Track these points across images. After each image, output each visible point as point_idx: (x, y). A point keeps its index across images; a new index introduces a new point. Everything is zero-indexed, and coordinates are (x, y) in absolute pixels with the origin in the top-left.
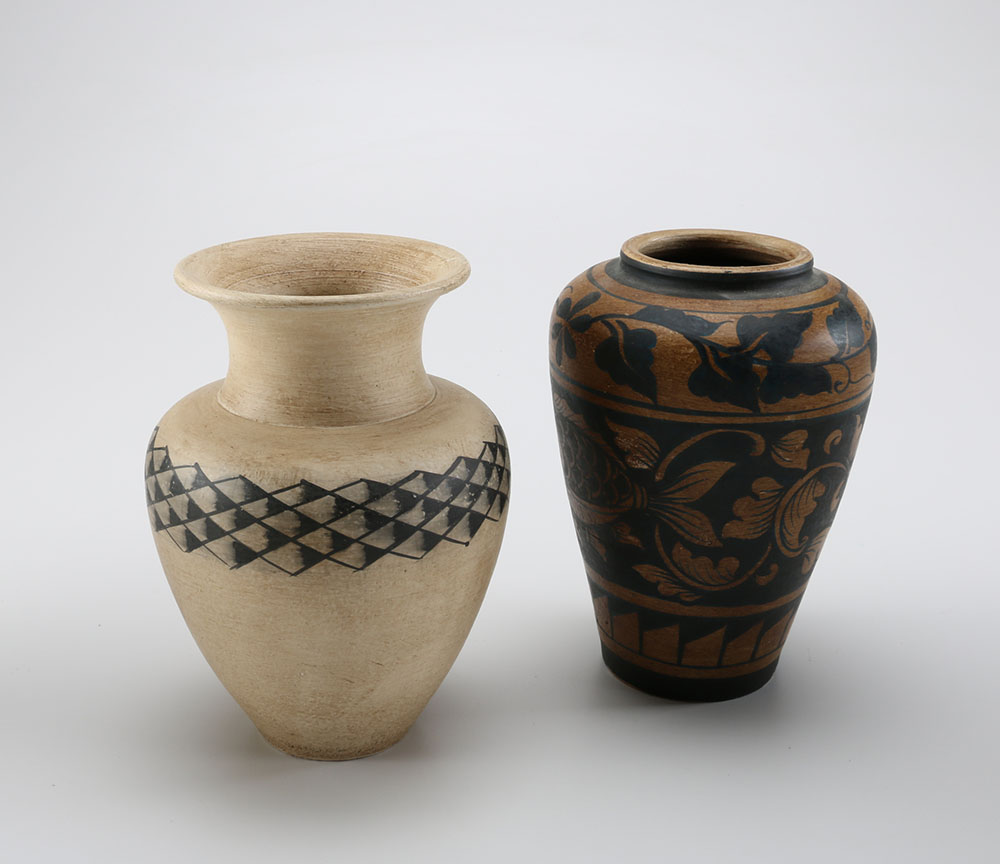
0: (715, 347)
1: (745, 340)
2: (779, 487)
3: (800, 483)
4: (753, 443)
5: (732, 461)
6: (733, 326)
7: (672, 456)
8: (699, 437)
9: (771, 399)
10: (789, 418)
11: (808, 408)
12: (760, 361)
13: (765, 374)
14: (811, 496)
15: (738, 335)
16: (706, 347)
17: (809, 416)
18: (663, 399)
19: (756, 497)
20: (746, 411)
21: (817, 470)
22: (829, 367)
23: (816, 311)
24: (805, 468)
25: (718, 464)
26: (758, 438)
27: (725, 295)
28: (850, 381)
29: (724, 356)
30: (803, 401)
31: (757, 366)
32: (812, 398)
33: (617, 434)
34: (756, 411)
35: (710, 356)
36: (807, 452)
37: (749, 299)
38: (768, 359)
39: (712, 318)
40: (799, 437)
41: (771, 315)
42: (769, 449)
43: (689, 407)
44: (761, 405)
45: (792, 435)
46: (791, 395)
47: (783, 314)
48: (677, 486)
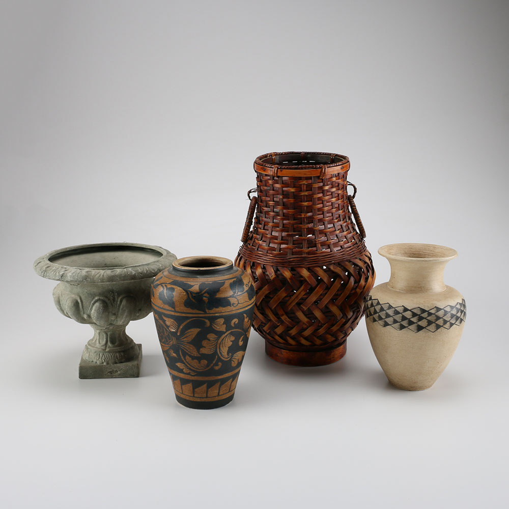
0: (191, 293)
1: (201, 290)
2: (217, 337)
3: (224, 336)
4: (205, 322)
5: (199, 328)
6: (198, 286)
7: (181, 327)
8: (188, 321)
9: (210, 308)
10: (217, 315)
11: (223, 311)
12: (205, 297)
13: (207, 301)
14: (229, 340)
15: (199, 289)
16: (189, 293)
17: (224, 314)
18: (177, 309)
19: (209, 340)
20: (202, 312)
21: (230, 331)
22: (229, 299)
23: (227, 281)
24: (225, 331)
25: (195, 329)
26: (207, 321)
27: (198, 276)
28: (238, 303)
29: (194, 295)
30: (220, 309)
31: (204, 298)
32: (224, 308)
33: (166, 321)
34: (205, 313)
35: (190, 295)
36: (225, 326)
37: (204, 278)
38: (208, 296)
39: (192, 284)
40: (222, 321)
41: (211, 283)
42: (211, 323)
43: (185, 311)
44: (207, 310)
45: (219, 320)
46: (217, 307)
47: (215, 282)
48: (184, 337)
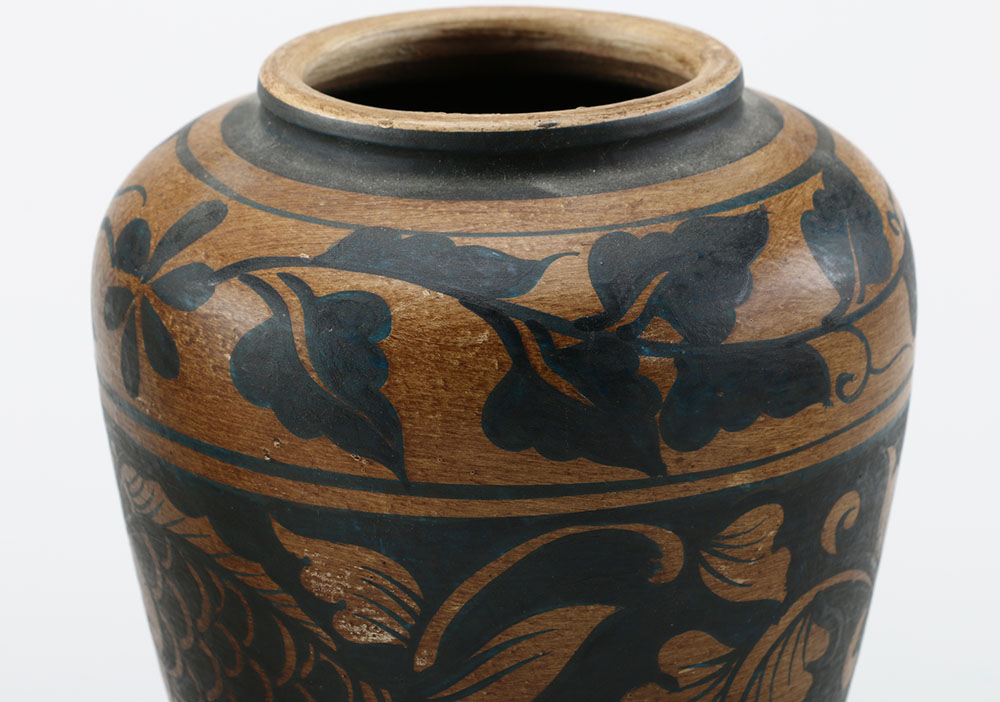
0: (542, 325)
1: (613, 295)
2: (723, 650)
3: (772, 634)
4: (649, 552)
5: (606, 602)
6: (580, 263)
7: (454, 606)
8: (519, 553)
9: (689, 438)
10: (737, 480)
11: (779, 448)
12: (657, 348)
13: (672, 379)
14: (798, 661)
15: (596, 286)
16: (520, 325)
17: (783, 468)
18: (423, 466)
19: (670, 683)
20: (631, 474)
21: (809, 597)
22: (815, 343)
23: (774, 204)
24: (781, 596)
25: (572, 612)
26: (668, 541)
27: (546, 185)
28: (870, 370)
29: (565, 342)
30: (765, 433)
31: (649, 360)
32: (787, 423)
33: (307, 562)
34: (657, 472)
35: (533, 347)
36: (784, 555)
37: (608, 189)
38: (676, 339)
39: (524, 248)
40: (763, 523)
41: (669, 228)
42: (693, 561)
43: (489, 479)
44: (668, 455)
45: (747, 521)
46: (738, 423)
47: (697, 221)
48: (472, 678)
